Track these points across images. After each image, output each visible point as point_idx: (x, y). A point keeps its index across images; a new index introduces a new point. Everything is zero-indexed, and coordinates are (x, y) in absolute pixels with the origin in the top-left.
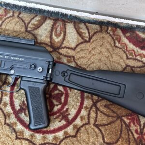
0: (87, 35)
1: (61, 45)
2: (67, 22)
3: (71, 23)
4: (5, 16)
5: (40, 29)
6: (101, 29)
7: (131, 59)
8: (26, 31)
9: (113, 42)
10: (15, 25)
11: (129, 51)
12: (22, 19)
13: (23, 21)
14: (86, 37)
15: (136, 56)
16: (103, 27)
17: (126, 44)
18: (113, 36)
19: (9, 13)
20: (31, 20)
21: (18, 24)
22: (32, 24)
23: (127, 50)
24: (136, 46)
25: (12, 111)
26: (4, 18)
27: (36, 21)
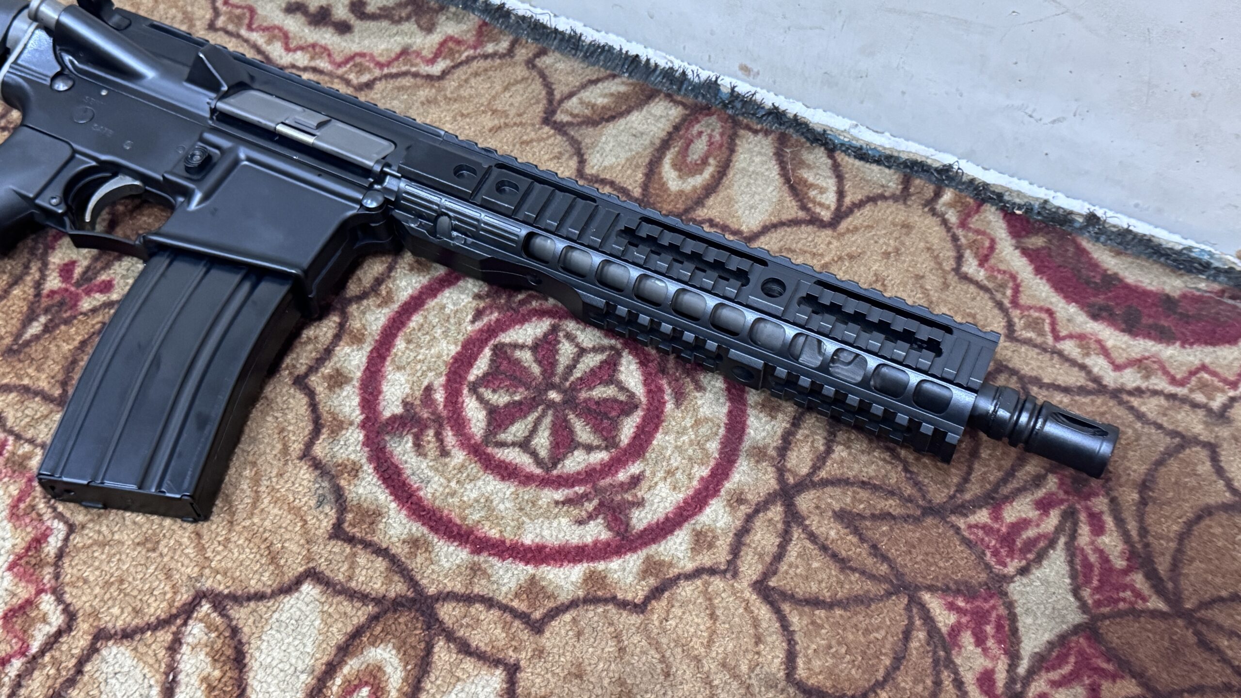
0: (830, 198)
1: (689, 210)
2: (748, 128)
3: (767, 133)
4: (475, 48)
5: (611, 125)
6: (906, 188)
7: (1028, 342)
8: (548, 119)
9: (952, 254)
10: (506, 88)
11: (1030, 308)
12: (543, 76)
13: (547, 85)
14: (821, 205)
15: (1057, 338)
16: (917, 182)
17: (1013, 277)
18: (960, 232)
19: (497, 41)
20: (584, 86)
21: (520, 87)
22: (582, 102)
23: (1015, 303)
24: (1066, 297)
25: (358, 412)
26: (466, 54)
27: (605, 96)
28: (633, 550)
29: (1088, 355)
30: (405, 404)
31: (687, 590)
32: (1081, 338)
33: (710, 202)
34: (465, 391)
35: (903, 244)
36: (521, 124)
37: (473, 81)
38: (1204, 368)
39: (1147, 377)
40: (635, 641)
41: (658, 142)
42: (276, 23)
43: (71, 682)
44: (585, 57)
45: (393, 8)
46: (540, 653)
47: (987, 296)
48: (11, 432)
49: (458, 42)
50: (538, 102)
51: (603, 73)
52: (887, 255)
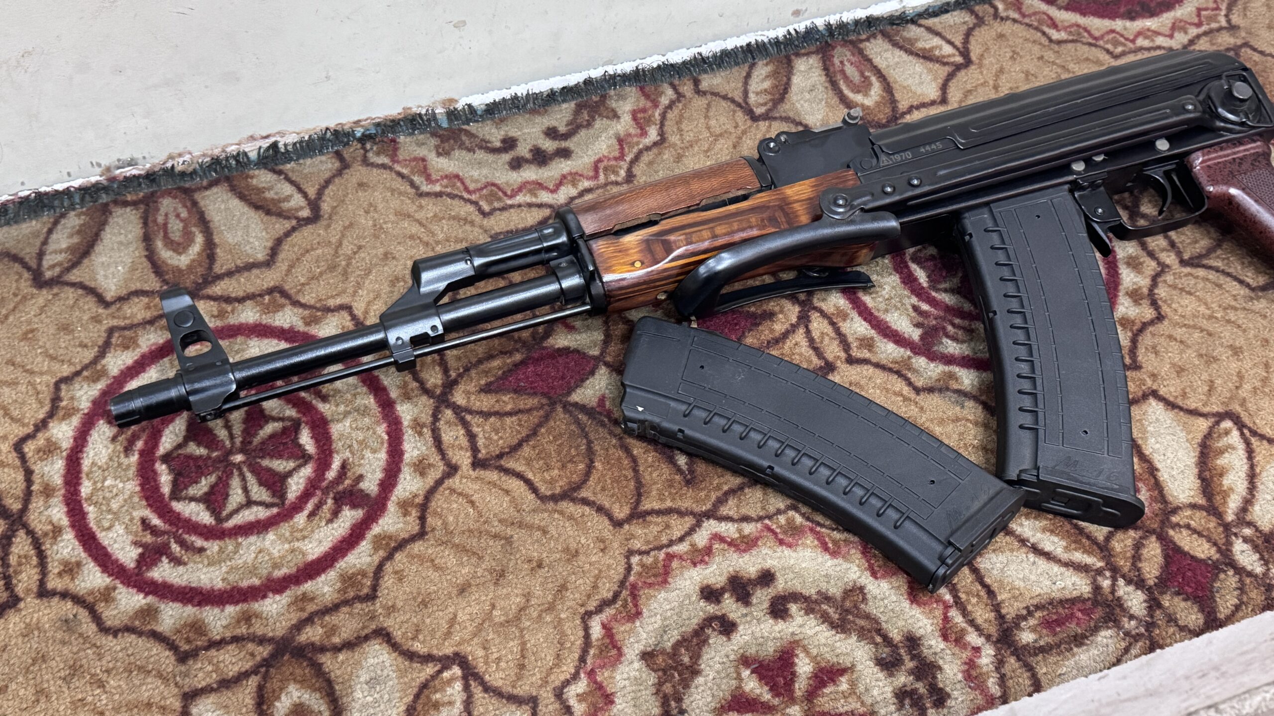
0: (948, 49)
1: (894, 109)
2: (862, 41)
3: (874, 36)
6: (977, 16)
7: (1123, 54)
8: (755, 118)
9: (1039, 34)
10: (707, 117)
11: (1102, 37)
12: (715, 94)
13: (725, 97)
14: (949, 56)
15: (1133, 41)
16: (977, 8)
17: (1078, 26)
18: (1027, 20)
19: (662, 94)
20: (746, 83)
21: (713, 110)
22: (757, 94)
23: (1096, 39)
24: (1110, 18)
25: (902, 350)
26: (657, 114)
27: (763, 80)
28: (1116, 296)
29: (1153, 41)
30: (917, 325)
31: (1162, 292)
32: (1139, 34)
33: (898, 96)
34: (934, 294)
35: (1011, 46)
36: (744, 132)
37: (683, 126)
38: (1199, 10)
39: (1186, 33)
40: (1179, 332)
41: (827, 85)
42: (520, 180)
43: (991, 593)
44: (719, 66)
45: (575, 119)
46: (1154, 376)
47: (1079, 45)
48: (760, 519)
49: (644, 110)
50: (734, 112)
51: (746, 67)
52: (1012, 58)
